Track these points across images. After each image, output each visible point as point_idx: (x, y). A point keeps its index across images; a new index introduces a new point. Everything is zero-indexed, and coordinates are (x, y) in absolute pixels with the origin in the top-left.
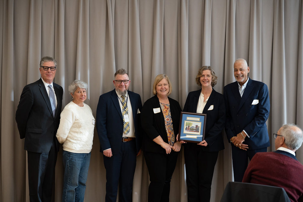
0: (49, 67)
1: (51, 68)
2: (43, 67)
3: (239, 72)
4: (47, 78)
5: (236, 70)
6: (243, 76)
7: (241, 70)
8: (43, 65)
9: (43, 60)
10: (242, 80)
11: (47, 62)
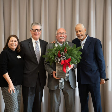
0: (36, 29)
1: (38, 30)
2: (33, 29)
3: (79, 33)
4: (35, 37)
5: (77, 32)
6: (82, 35)
7: (80, 31)
8: (32, 28)
9: (33, 25)
10: (82, 38)
11: (35, 26)
